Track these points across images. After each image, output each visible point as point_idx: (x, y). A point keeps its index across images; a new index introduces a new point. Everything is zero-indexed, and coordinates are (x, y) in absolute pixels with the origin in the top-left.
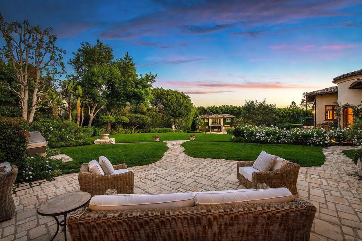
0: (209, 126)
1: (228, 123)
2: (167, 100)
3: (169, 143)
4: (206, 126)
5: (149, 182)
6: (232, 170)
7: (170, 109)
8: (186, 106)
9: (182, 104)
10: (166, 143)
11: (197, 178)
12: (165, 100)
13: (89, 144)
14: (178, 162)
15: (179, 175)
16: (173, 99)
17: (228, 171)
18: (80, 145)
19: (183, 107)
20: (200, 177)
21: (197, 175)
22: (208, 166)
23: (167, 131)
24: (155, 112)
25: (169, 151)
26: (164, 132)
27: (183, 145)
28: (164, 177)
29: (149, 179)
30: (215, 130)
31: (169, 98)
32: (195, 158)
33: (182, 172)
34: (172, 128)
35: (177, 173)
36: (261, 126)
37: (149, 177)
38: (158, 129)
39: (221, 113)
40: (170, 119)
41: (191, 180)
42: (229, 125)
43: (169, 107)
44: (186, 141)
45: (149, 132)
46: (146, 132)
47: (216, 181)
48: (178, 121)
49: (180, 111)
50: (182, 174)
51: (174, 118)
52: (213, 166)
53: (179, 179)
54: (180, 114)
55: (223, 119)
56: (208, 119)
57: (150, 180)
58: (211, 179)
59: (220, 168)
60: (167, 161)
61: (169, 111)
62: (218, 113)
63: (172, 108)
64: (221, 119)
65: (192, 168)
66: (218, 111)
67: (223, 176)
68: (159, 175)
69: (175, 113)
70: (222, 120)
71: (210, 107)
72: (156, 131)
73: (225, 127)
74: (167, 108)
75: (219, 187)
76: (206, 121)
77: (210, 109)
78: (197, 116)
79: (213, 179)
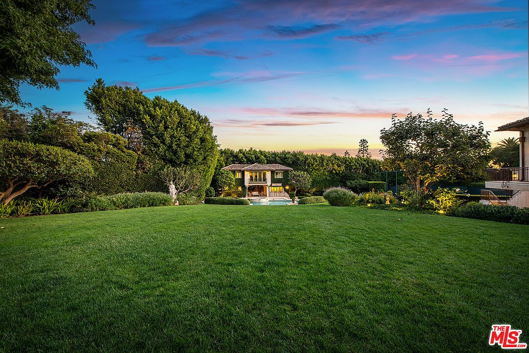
0: (244, 187)
1: (278, 181)
2: (153, 117)
4: (237, 186)
7: (163, 142)
8: (203, 140)
9: (194, 133)
12: (147, 117)
16: (170, 117)
19: (197, 141)
23: (152, 203)
24: (114, 145)
26: (144, 206)
30: (254, 193)
31: (159, 112)
34: (168, 192)
38: (122, 196)
39: (266, 162)
40: (162, 169)
42: (280, 185)
43: (161, 137)
45: (85, 207)
46: (72, 209)
48: (185, 173)
49: (189, 151)
51: (173, 166)
54: (188, 156)
55: (270, 172)
56: (243, 173)
61: (159, 146)
62: (259, 162)
63: (168, 141)
64: (267, 173)
66: (258, 158)
69: (175, 153)
70: (268, 175)
71: (244, 150)
72: (116, 205)
73: (272, 188)
74: (155, 139)
76: (239, 176)
77: (244, 154)
78: (221, 166)
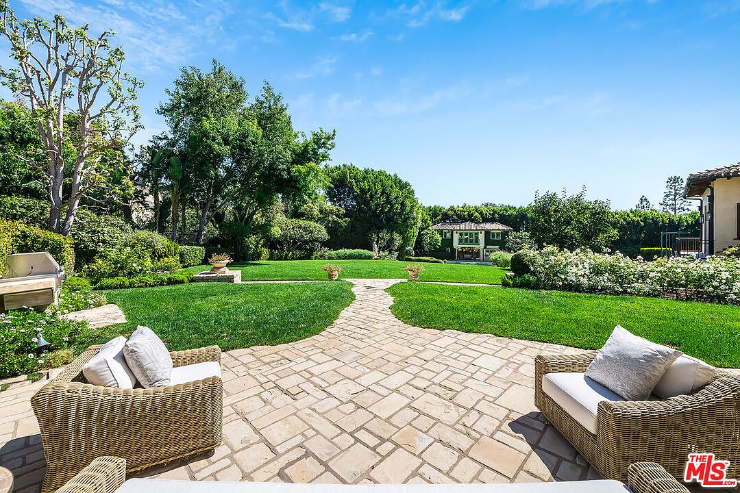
0: (452, 248)
1: (495, 243)
3: (359, 286)
4: (443, 247)
5: (280, 400)
6: (516, 371)
7: (369, 209)
8: (402, 204)
9: (396, 199)
10: (352, 285)
11: (417, 393)
13: (182, 282)
14: (369, 338)
15: (366, 380)
17: (504, 374)
18: (162, 284)
19: (397, 206)
20: (425, 390)
21: (417, 382)
22: (448, 353)
23: (360, 257)
24: (337, 215)
25: (356, 305)
26: (355, 259)
27: (391, 291)
28: (324, 385)
29: (282, 390)
30: (467, 256)
32: (417, 329)
33: (376, 369)
34: (372, 250)
35: (365, 374)
36: (578, 250)
37: (284, 384)
38: (341, 251)
39: (480, 220)
40: (369, 232)
41: (397, 401)
42: (498, 247)
43: (368, 205)
44: (399, 281)
47: (473, 408)
48: (386, 235)
50: (377, 376)
51: (377, 229)
52: (461, 354)
53: (365, 394)
54: (389, 220)
55: (484, 232)
57: (287, 393)
58: (458, 399)
59: (481, 362)
60: (345, 332)
61: (367, 213)
62: (472, 221)
63: (374, 208)
64: (480, 233)
65: (405, 360)
66: (472, 216)
67: (492, 392)
68: (312, 375)
70: (482, 237)
71: (456, 207)
72: (339, 257)
74: (363, 208)
75: (482, 435)
77: (455, 211)
79: (465, 399)
